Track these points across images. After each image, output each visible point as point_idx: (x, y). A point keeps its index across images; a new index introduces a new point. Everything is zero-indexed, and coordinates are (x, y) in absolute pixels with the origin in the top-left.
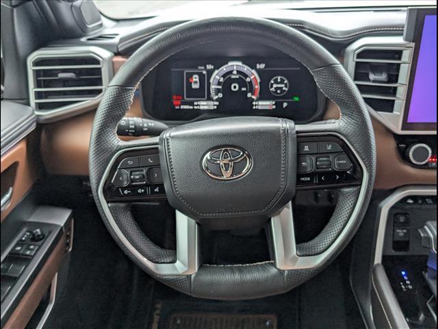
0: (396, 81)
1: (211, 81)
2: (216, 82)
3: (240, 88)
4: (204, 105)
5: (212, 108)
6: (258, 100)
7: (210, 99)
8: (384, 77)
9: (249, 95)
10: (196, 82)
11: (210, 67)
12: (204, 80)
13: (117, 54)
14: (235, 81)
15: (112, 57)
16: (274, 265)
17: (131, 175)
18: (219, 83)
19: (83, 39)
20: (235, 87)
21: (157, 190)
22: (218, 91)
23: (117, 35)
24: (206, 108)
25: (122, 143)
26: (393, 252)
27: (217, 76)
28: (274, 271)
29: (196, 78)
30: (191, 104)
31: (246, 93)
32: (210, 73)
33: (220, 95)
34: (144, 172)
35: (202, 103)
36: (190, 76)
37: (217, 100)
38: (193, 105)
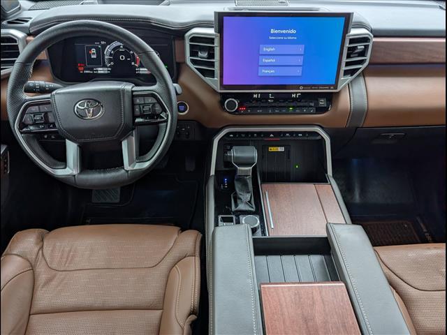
0: (213, 58)
1: (105, 53)
2: (108, 54)
3: (126, 58)
4: (101, 70)
5: (106, 72)
6: (139, 67)
7: (104, 66)
8: (205, 55)
9: (133, 63)
10: (94, 54)
11: (103, 43)
12: (100, 52)
13: (29, 35)
14: (122, 53)
15: (26, 37)
16: (124, 168)
17: (34, 116)
18: (111, 55)
19: (4, 23)
20: (123, 58)
21: (51, 126)
22: (110, 60)
23: (30, 18)
24: (102, 72)
25: (28, 98)
26: (223, 168)
27: (108, 49)
28: (123, 171)
29: (94, 51)
30: (92, 69)
31: (130, 62)
32: (104, 47)
33: (112, 63)
34: (42, 116)
35: (99, 69)
36: (90, 49)
37: (110, 67)
38: (93, 70)
